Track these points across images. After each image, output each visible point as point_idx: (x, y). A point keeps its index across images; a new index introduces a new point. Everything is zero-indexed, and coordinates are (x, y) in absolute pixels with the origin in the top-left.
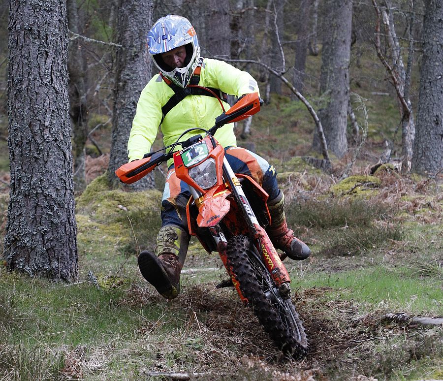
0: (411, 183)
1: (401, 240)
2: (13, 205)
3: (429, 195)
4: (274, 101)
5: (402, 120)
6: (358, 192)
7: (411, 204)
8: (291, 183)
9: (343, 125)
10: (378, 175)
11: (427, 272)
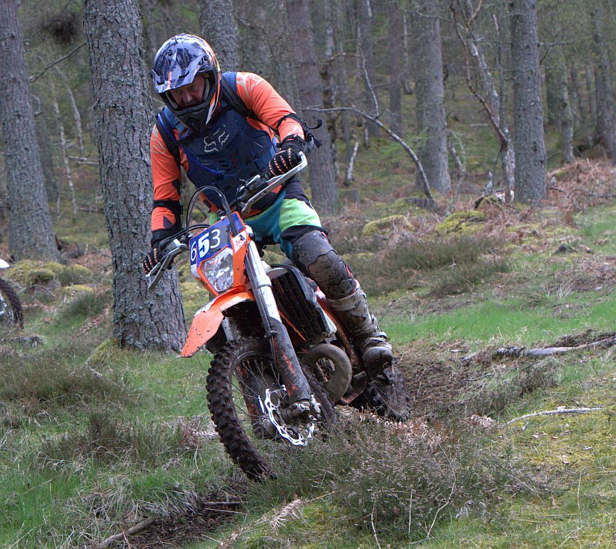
0: (515, 213)
1: (509, 272)
2: (117, 282)
3: (534, 223)
4: (373, 144)
5: (501, 151)
6: (463, 228)
7: (516, 234)
8: (395, 227)
9: (444, 161)
10: (481, 208)
11: (536, 301)
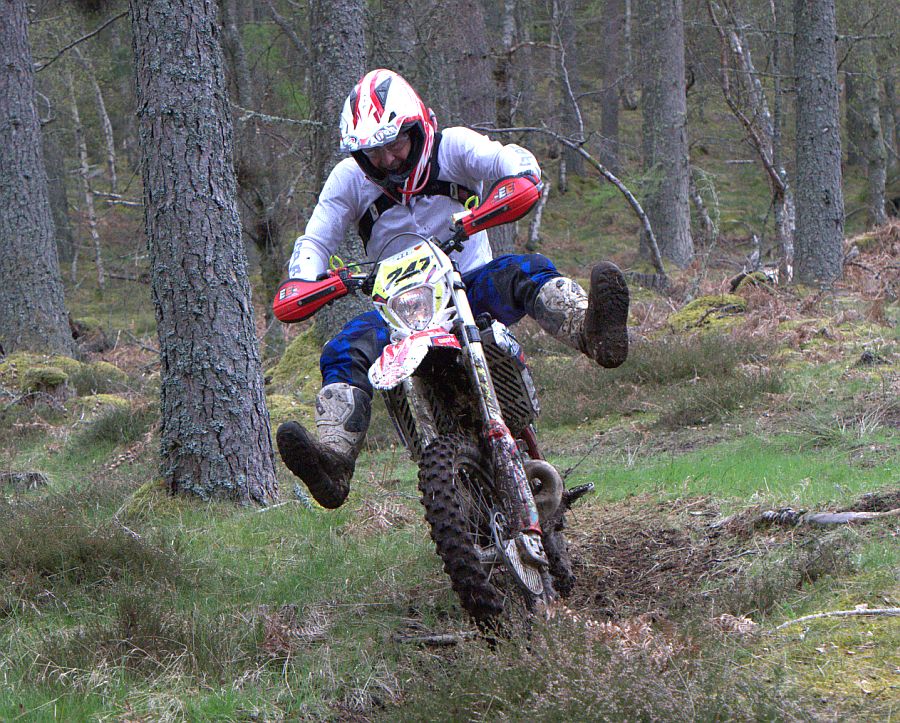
0: (793, 301)
1: (782, 393)
2: (167, 391)
3: (823, 317)
4: (574, 186)
5: (774, 203)
6: (713, 321)
7: (795, 333)
9: (684, 217)
10: (741, 292)
11: (824, 439)
